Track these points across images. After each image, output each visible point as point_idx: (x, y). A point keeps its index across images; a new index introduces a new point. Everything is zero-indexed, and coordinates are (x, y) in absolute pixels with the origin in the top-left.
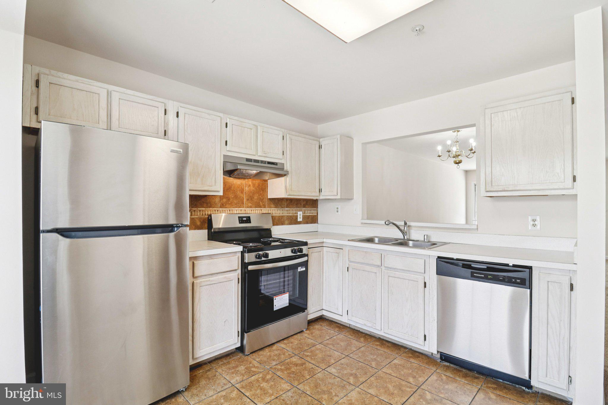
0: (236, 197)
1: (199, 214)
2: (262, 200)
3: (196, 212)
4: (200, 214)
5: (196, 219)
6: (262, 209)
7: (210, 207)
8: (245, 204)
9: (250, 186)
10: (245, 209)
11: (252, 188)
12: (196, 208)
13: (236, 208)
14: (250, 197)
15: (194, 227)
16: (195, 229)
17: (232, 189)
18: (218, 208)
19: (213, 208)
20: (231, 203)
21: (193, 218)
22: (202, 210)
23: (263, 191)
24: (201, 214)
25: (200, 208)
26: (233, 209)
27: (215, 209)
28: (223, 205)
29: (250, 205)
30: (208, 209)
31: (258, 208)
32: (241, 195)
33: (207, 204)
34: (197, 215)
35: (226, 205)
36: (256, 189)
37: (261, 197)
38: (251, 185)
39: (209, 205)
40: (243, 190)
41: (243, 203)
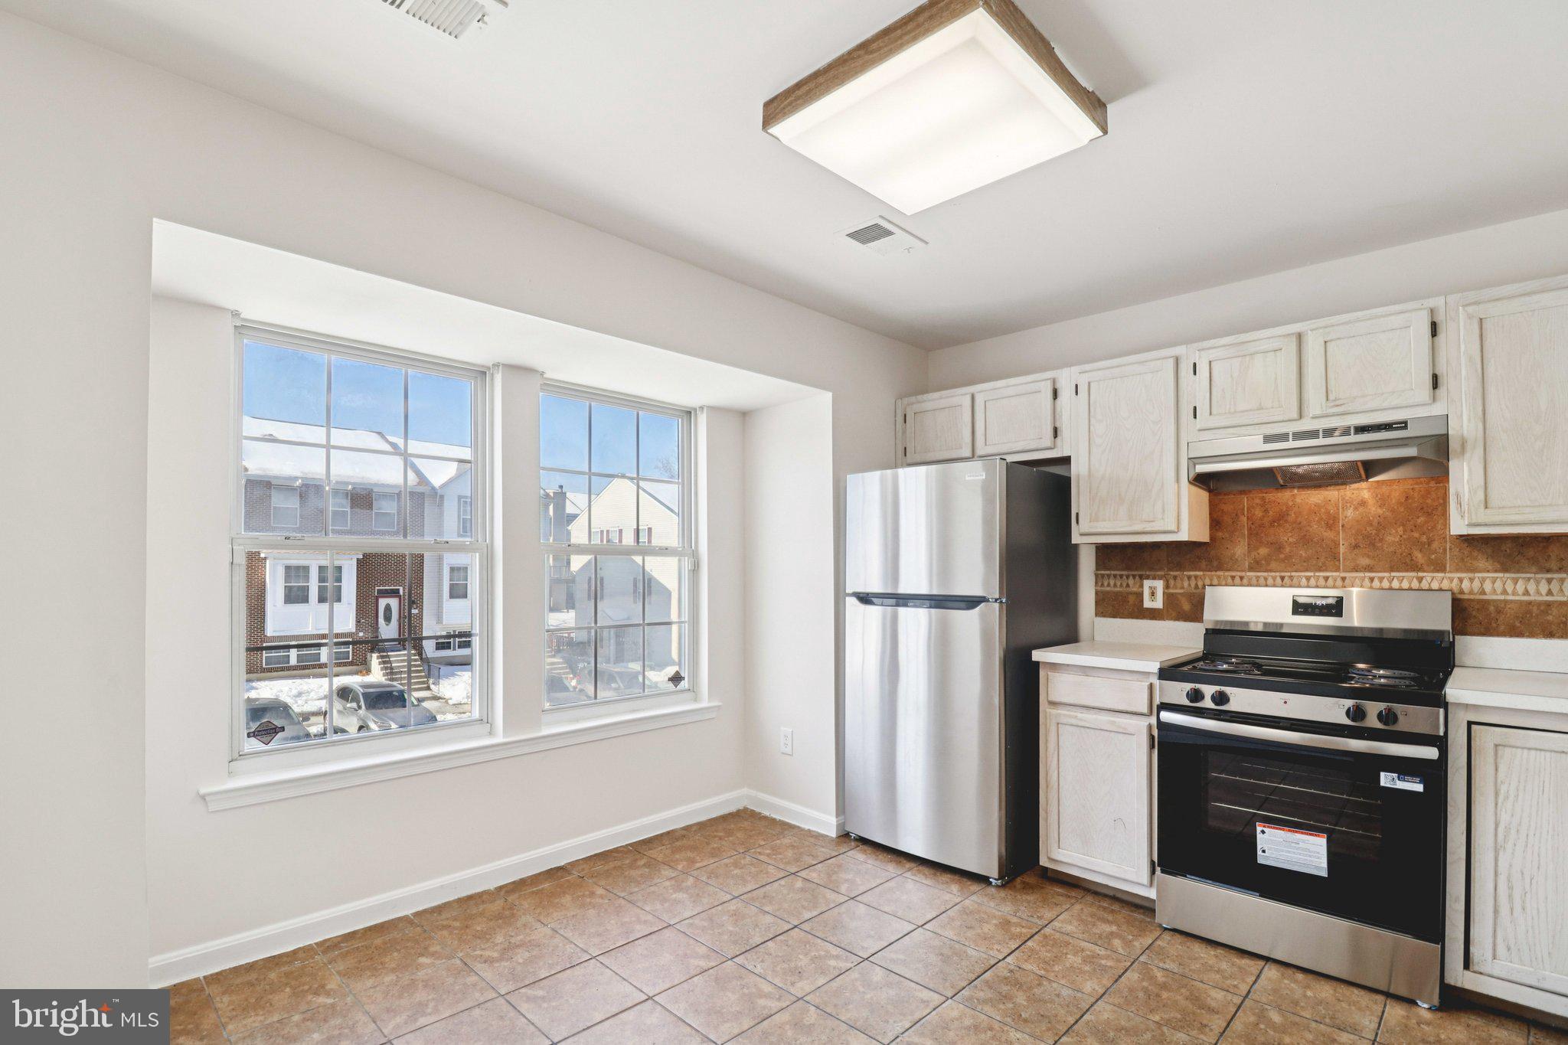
0: (1306, 540)
1: (1186, 584)
2: (1425, 546)
3: (1178, 580)
4: (1190, 585)
5: (1179, 596)
6: (1421, 574)
7: (1219, 568)
8: (1344, 559)
9: (1363, 503)
10: (1343, 575)
11: (1374, 510)
12: (1180, 570)
13: (1307, 570)
14: (1368, 536)
15: (1174, 614)
16: (1177, 619)
17: (1292, 517)
18: (1242, 571)
19: (1229, 570)
20: (1288, 558)
21: (1172, 594)
22: (1196, 577)
23: (1429, 514)
24: (1193, 586)
25: (1190, 571)
26: (1293, 574)
27: (1233, 574)
28: (1257, 562)
29: (1365, 561)
30: (1213, 573)
31: (1407, 571)
32: (1329, 534)
33: (1210, 561)
34: (1183, 588)
35: (1268, 564)
36: (1393, 511)
37: (1416, 535)
38: (1371, 502)
39: (1215, 564)
40: (1335, 519)
41: (1335, 557)
